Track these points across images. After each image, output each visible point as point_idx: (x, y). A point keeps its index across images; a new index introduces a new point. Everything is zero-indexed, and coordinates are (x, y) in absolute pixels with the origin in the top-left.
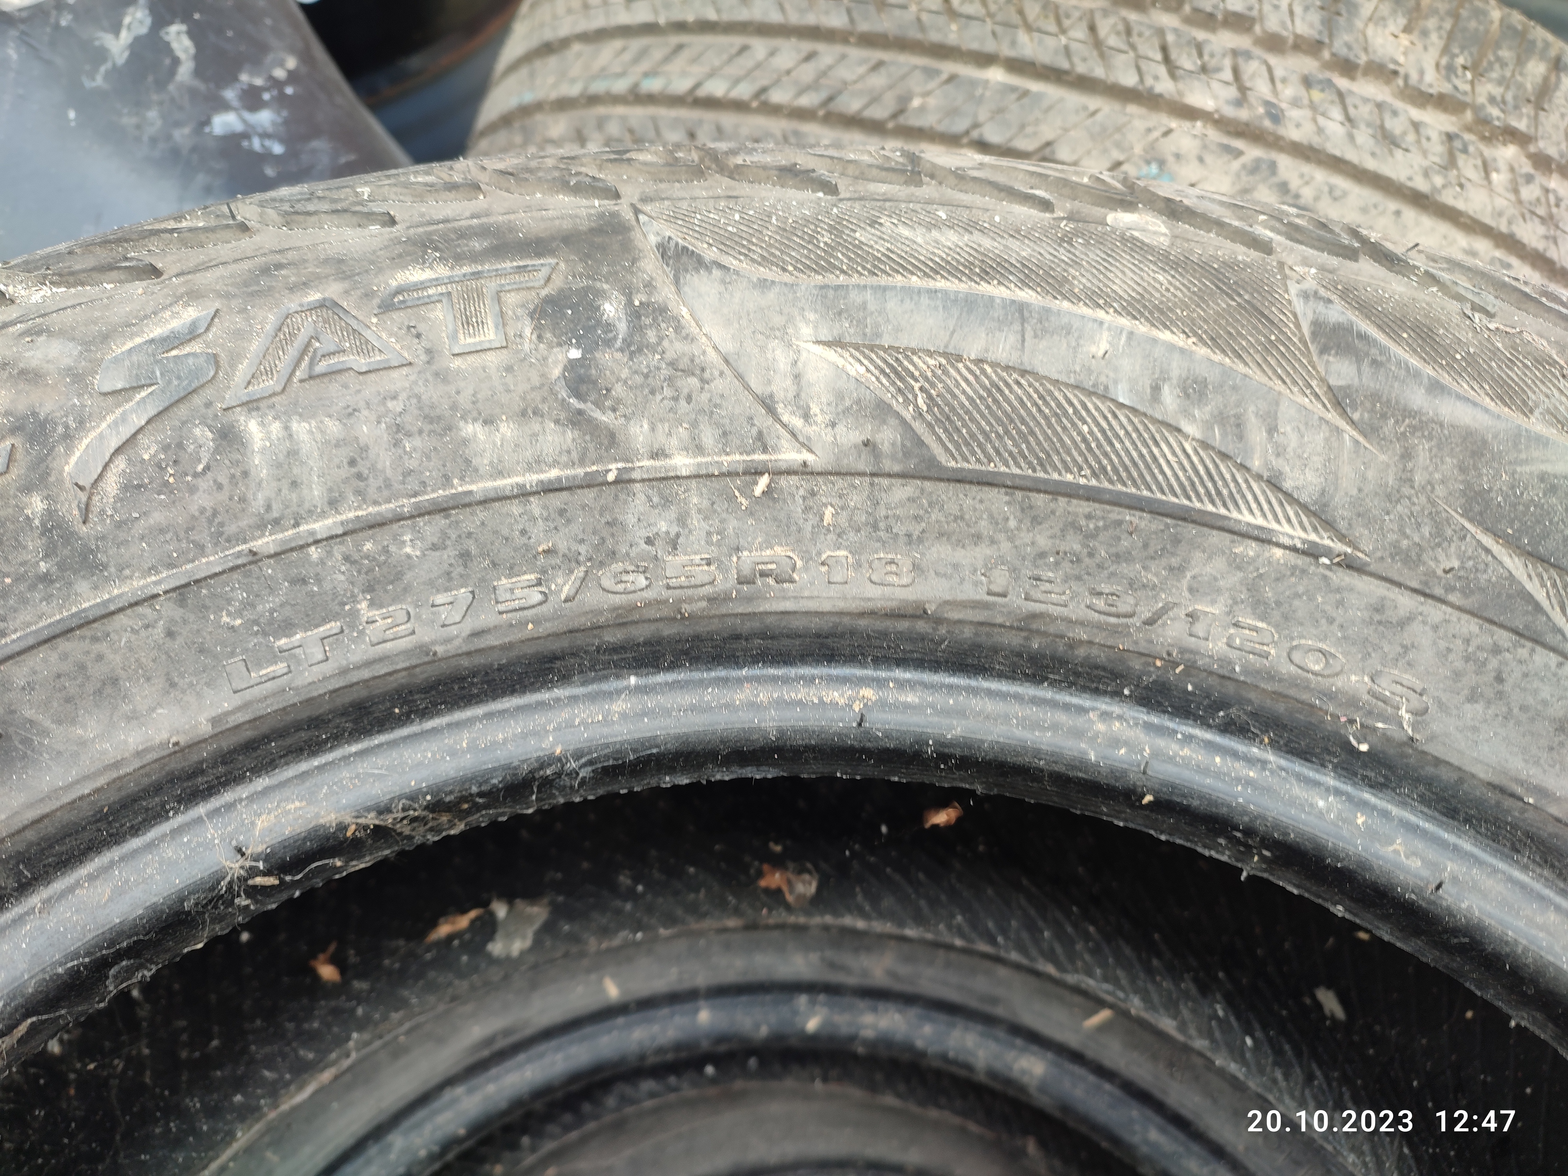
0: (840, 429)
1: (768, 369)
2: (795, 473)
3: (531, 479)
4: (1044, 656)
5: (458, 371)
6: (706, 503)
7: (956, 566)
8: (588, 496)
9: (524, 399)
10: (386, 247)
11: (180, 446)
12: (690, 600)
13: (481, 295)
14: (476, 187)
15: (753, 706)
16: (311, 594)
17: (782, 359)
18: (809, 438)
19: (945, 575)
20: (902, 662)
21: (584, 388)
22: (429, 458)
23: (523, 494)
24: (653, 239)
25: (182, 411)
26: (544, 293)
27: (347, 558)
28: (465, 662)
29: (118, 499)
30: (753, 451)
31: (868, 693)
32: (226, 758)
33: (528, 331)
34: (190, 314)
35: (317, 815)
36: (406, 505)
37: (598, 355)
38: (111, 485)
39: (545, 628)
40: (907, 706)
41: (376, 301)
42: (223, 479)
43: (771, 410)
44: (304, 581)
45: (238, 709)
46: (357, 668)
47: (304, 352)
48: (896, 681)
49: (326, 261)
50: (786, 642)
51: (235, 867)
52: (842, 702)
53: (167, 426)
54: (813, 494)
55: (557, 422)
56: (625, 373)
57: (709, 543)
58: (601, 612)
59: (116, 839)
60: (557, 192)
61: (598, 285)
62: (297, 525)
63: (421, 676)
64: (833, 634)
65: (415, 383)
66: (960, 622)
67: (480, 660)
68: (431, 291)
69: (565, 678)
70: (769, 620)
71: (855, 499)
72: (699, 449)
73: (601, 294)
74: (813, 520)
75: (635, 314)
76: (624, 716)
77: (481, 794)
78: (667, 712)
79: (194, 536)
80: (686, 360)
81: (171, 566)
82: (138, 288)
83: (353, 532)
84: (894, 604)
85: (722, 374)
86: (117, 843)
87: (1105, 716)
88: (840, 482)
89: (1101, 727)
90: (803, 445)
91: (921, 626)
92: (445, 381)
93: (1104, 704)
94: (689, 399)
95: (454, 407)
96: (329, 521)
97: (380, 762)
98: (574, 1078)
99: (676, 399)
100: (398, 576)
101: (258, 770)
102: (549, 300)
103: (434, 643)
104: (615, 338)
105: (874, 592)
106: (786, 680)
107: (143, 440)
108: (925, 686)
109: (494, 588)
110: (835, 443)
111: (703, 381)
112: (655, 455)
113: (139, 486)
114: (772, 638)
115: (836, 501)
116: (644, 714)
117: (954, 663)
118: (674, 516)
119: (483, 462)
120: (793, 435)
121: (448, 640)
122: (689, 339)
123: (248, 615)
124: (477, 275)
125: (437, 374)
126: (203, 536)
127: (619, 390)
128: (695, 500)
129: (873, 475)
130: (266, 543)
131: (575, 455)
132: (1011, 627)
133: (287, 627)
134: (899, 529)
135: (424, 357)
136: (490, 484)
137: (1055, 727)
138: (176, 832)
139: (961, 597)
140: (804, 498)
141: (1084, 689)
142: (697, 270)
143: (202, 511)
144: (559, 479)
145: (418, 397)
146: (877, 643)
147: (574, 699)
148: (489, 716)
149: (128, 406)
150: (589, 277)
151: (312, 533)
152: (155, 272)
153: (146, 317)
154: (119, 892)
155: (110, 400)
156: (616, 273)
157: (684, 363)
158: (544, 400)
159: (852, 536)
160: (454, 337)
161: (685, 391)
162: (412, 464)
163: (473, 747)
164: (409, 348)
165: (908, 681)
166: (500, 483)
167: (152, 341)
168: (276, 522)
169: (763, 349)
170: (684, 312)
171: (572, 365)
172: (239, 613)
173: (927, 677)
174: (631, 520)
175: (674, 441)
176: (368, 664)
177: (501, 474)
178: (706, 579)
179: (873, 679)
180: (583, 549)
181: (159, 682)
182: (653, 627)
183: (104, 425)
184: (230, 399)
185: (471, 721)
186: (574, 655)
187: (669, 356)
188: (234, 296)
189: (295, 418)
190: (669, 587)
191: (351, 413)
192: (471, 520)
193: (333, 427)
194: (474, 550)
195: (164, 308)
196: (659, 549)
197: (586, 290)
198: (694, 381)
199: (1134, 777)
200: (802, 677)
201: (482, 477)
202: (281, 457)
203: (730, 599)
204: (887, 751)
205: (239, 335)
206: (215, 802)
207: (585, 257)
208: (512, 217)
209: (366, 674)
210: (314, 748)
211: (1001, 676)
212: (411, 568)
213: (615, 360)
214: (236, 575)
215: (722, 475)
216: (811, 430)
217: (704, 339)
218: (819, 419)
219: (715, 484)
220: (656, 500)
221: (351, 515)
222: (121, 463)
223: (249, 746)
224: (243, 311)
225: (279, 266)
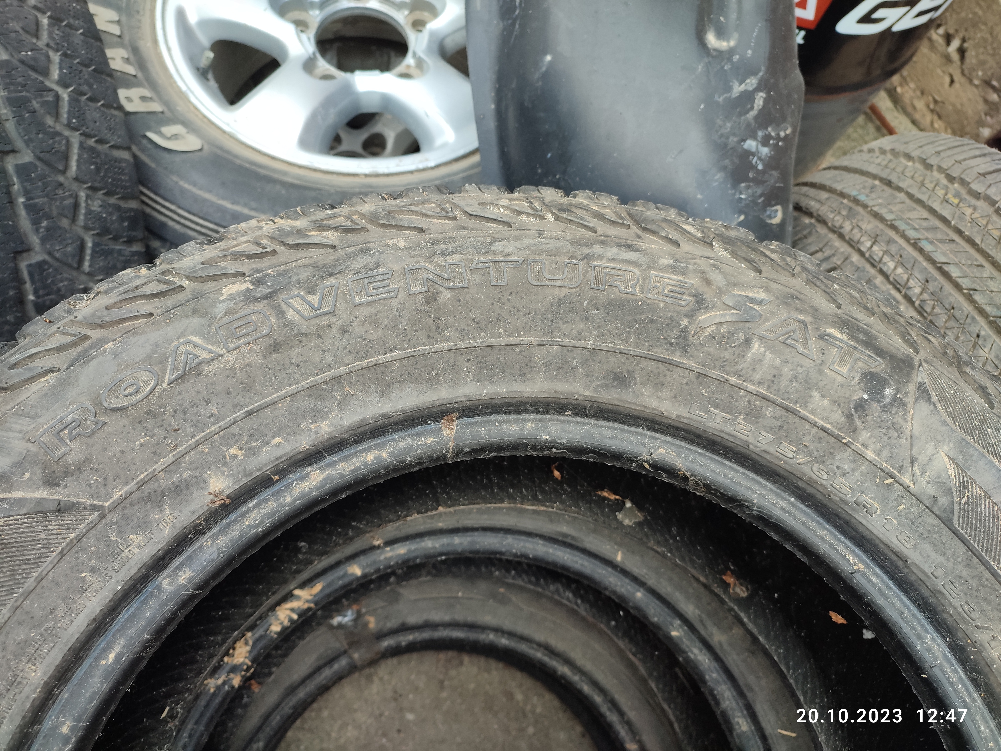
0: (930, 486)
1: (923, 450)
2: (903, 486)
3: (821, 422)
4: (931, 606)
5: (826, 374)
6: (866, 471)
7: (928, 556)
8: (833, 440)
9: (839, 398)
10: (833, 316)
11: (733, 334)
12: (835, 494)
13: (851, 356)
14: (873, 314)
15: (822, 538)
16: (731, 403)
17: (930, 450)
18: (917, 480)
19: (922, 556)
20: (881, 567)
21: (860, 409)
22: (796, 393)
23: (814, 424)
24: (919, 379)
25: (741, 325)
26: (871, 370)
27: (749, 401)
28: (754, 456)
29: (706, 337)
30: (895, 469)
31: (862, 566)
32: (669, 426)
33: (857, 378)
34: (762, 295)
35: (677, 461)
36: (779, 400)
37: (872, 403)
38: (707, 332)
39: (786, 467)
40: (871, 581)
41: (818, 333)
42: (737, 353)
43: (913, 462)
44: (732, 398)
45: (686, 418)
46: (726, 433)
47: (787, 333)
48: (874, 570)
49: (812, 307)
50: (851, 530)
51: (646, 456)
52: (851, 561)
53: (735, 326)
54: (902, 497)
55: (843, 412)
56: (876, 415)
57: (856, 483)
58: (805, 475)
59: (624, 423)
60: (898, 336)
61: (890, 381)
62: (744, 381)
63: (739, 449)
64: (869, 541)
65: (811, 367)
66: (914, 573)
67: (758, 458)
68: (837, 343)
69: (774, 482)
70: (854, 521)
71: (914, 510)
72: (879, 455)
73: (889, 384)
74: (895, 504)
75: (895, 399)
76: (781, 508)
77: (721, 493)
78: (795, 518)
79: (716, 362)
80: (899, 426)
81: (703, 366)
82: (752, 274)
83: (758, 396)
84: (898, 550)
85: (906, 439)
86: (622, 424)
87: (933, 640)
88: (914, 501)
89: (929, 642)
90: (913, 481)
91: (900, 563)
92: (820, 374)
93: (936, 636)
94: (889, 438)
95: (816, 384)
96: (754, 388)
97: (703, 461)
98: (579, 574)
99: (885, 435)
100: (758, 417)
101: (672, 435)
102: (871, 374)
103: (752, 444)
104: (882, 402)
105: (895, 541)
106: (839, 540)
107: (725, 326)
108: (882, 580)
109: (781, 443)
110: (924, 489)
111: (899, 436)
112: (863, 445)
113: (714, 338)
114: (848, 525)
115: (908, 505)
116: (788, 512)
117: (898, 582)
118: (852, 467)
119: (811, 406)
120: (913, 475)
121: (756, 447)
122: (906, 420)
123: (710, 395)
124: (855, 348)
125: (819, 370)
126: (718, 364)
127: (870, 418)
128: (863, 468)
129: (927, 508)
130: (733, 379)
131: (839, 426)
132: (930, 589)
133: (716, 406)
134: (921, 530)
135: (819, 362)
136: (807, 414)
137: (914, 629)
138: (638, 434)
139: (921, 566)
140: (898, 496)
141: (934, 626)
142: (926, 401)
143: (724, 357)
144: (829, 429)
145: (809, 372)
146: (880, 555)
147: (771, 490)
148: (743, 474)
149: (728, 312)
150: (889, 376)
151: (747, 387)
152: (760, 272)
153: (749, 286)
154: (613, 438)
155: (725, 306)
156: (899, 381)
157: (897, 426)
158: (845, 403)
159: (903, 519)
160: (833, 363)
161: (890, 435)
162: (790, 390)
163: (732, 479)
164: (818, 355)
165: (878, 574)
166: (810, 416)
167: (748, 297)
168: (740, 376)
169: (927, 442)
170: (911, 411)
171: (862, 399)
172: (708, 392)
173: (886, 578)
174: (838, 457)
175: (873, 446)
176: (729, 434)
177: (812, 413)
178: (845, 493)
179: (867, 564)
180: (816, 453)
181: (673, 394)
182: (815, 492)
183: (718, 313)
184: (757, 332)
185: (737, 471)
186: (784, 479)
187: (895, 420)
188: (778, 299)
189: (769, 351)
190: (831, 485)
191: (786, 362)
192: (792, 419)
193: (778, 362)
194: (785, 428)
195: (757, 288)
196: (838, 472)
197: (885, 379)
198: (895, 434)
199: (927, 666)
200: (845, 543)
201: (806, 410)
202: (757, 359)
203: (848, 505)
204: (852, 588)
205: (772, 314)
206: (654, 434)
207: (893, 368)
208: (878, 334)
209: (726, 437)
210: (690, 441)
211: (910, 599)
212: (763, 418)
213: (876, 408)
214: (717, 382)
215: (879, 468)
216: (920, 479)
217: (910, 424)
218: (926, 478)
219: (874, 468)
220: (851, 458)
221: (761, 391)
222: (714, 328)
223: (677, 428)
224: (778, 306)
225: (797, 298)
